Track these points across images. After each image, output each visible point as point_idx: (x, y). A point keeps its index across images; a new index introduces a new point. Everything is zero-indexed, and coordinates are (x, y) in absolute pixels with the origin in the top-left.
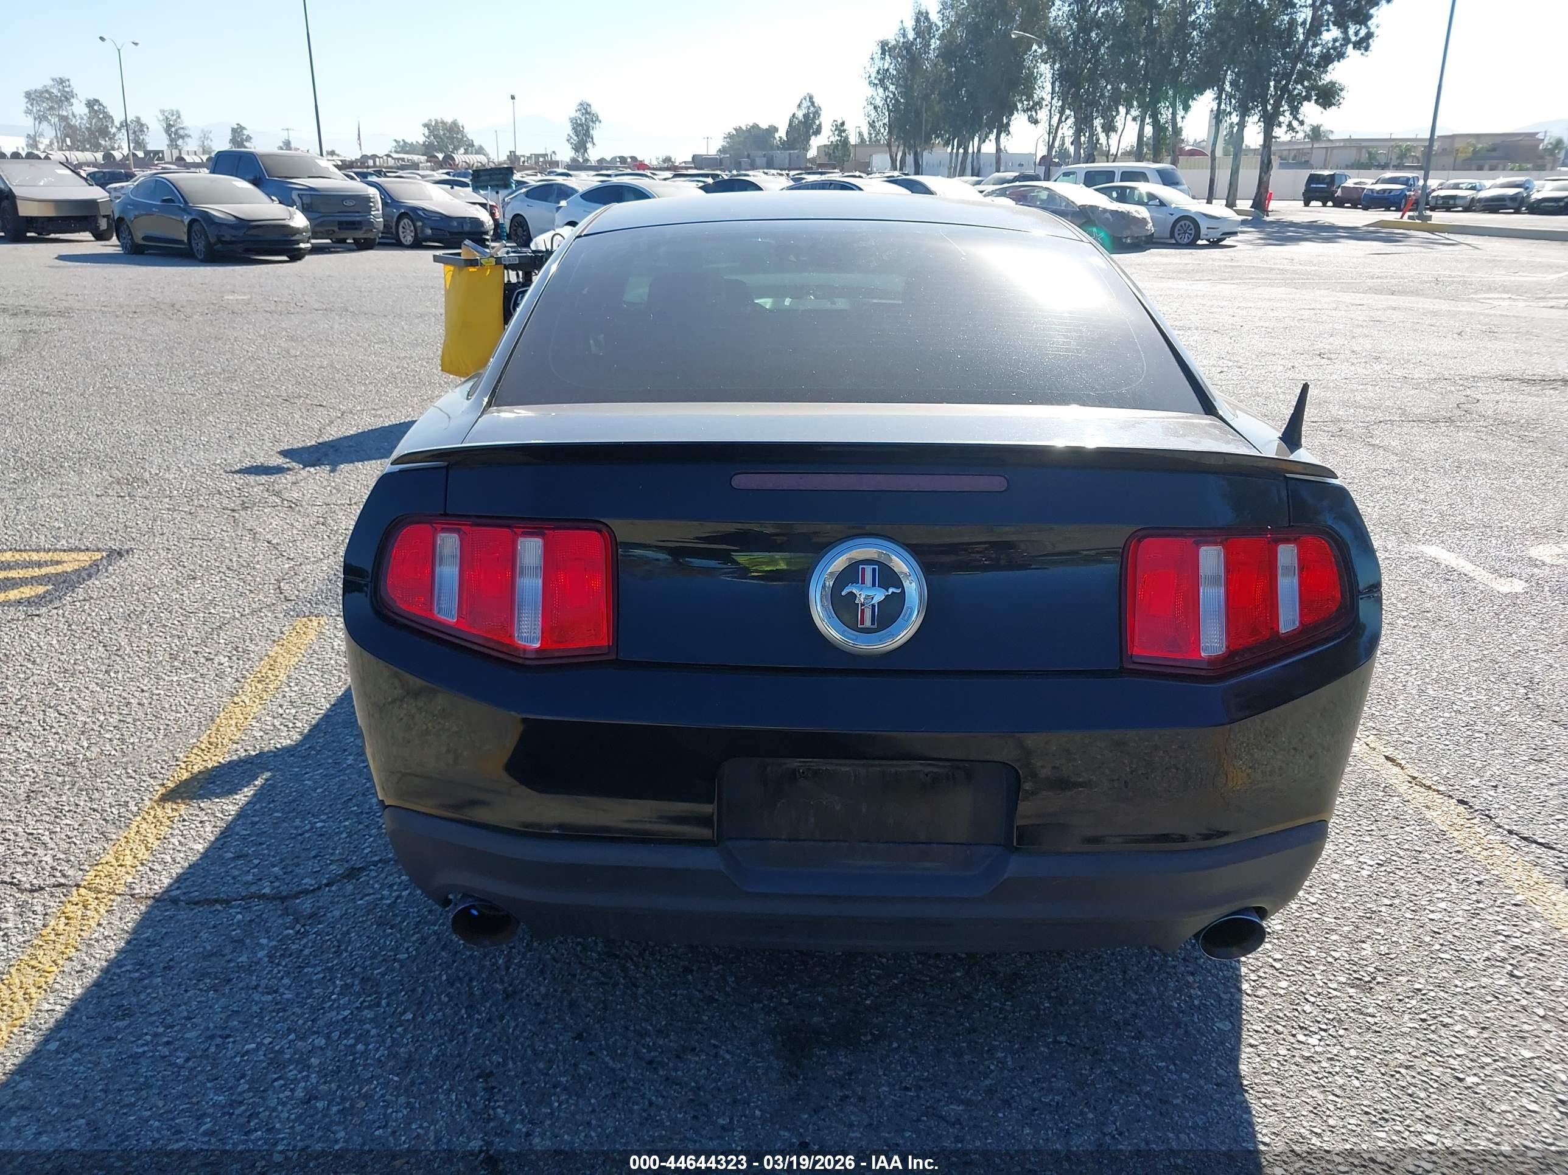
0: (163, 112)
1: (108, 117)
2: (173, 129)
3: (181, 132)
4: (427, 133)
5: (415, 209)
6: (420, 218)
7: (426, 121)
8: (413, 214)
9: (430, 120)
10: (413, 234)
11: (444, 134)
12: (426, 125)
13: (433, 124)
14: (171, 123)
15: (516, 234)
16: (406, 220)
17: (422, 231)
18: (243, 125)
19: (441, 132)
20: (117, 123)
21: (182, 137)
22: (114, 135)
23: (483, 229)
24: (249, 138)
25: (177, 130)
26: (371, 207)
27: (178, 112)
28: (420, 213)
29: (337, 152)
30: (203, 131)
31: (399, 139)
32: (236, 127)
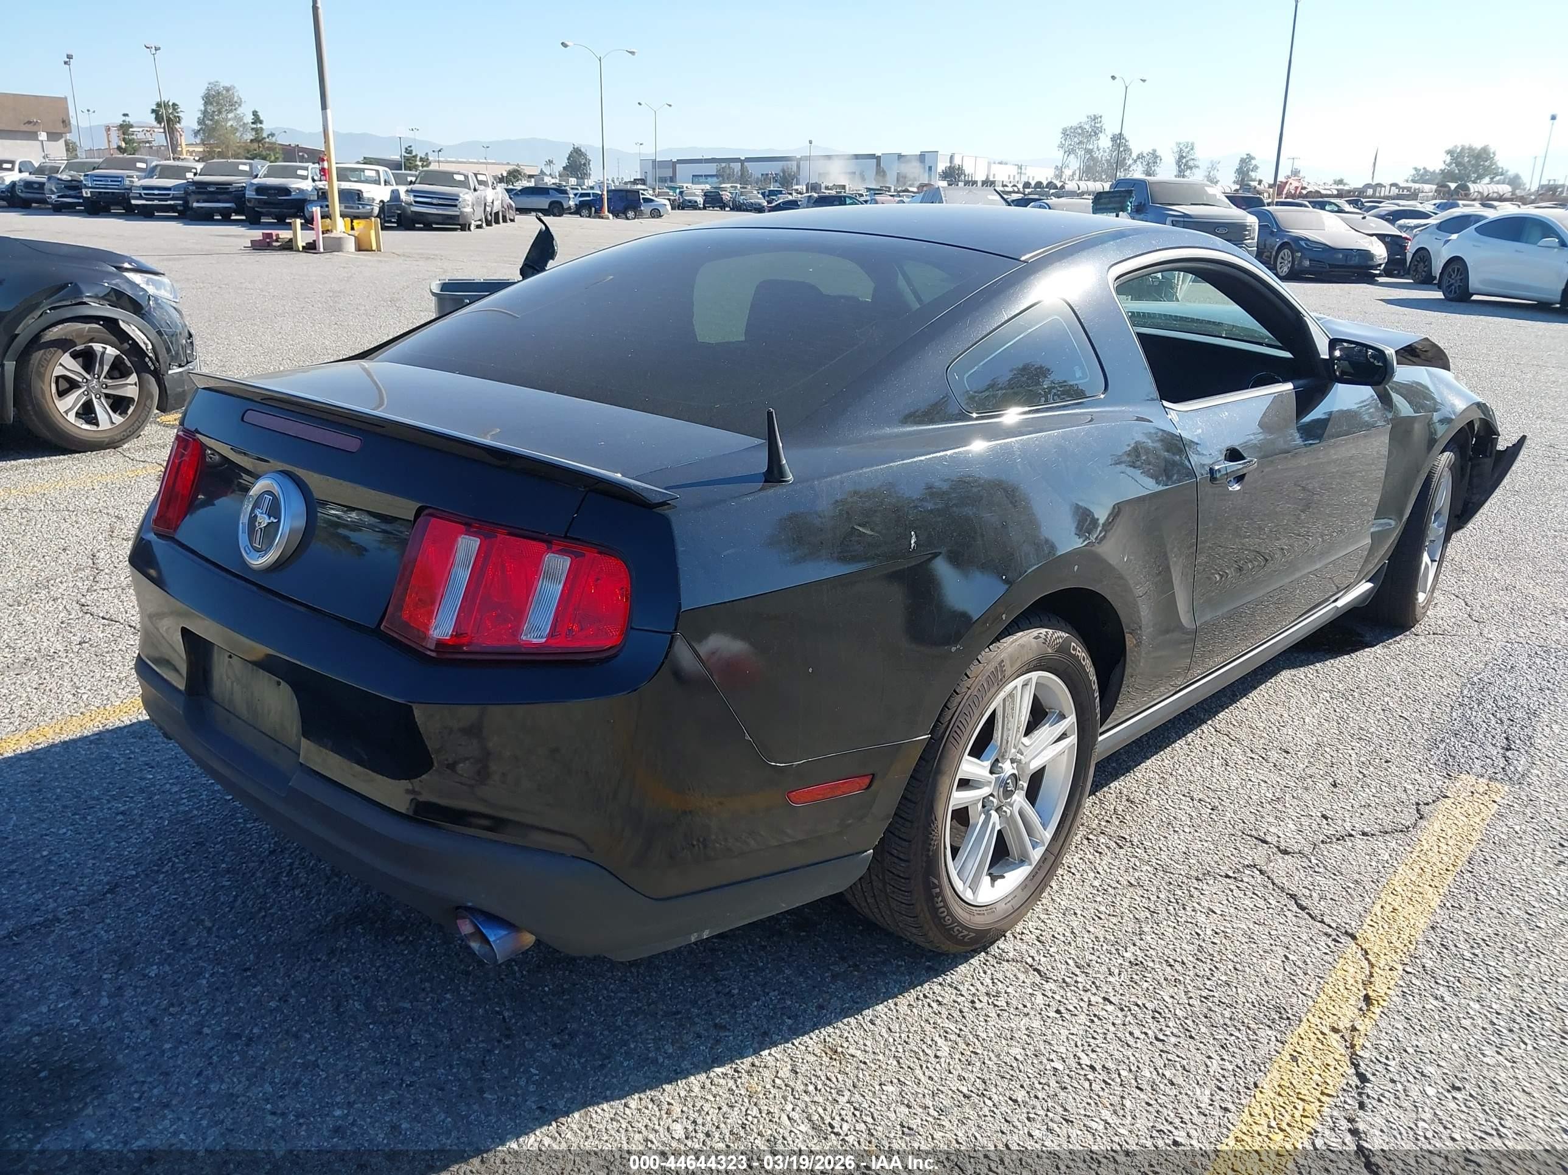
0: (1178, 144)
1: (1128, 150)
2: (1184, 161)
3: (1191, 163)
4: (1448, 159)
5: (1297, 239)
6: (1301, 249)
7: (1450, 147)
8: (1296, 244)
9: (1456, 146)
10: (1289, 265)
11: (1469, 161)
12: (1450, 152)
13: (1458, 150)
14: (1184, 154)
15: (1416, 270)
16: (1286, 251)
17: (1300, 263)
18: (1253, 154)
19: (1466, 159)
20: (1134, 156)
21: (1191, 168)
22: (1130, 166)
23: (1370, 263)
24: (1256, 168)
25: (1187, 161)
26: (1246, 235)
27: (1192, 144)
28: (1303, 243)
29: (1345, 181)
30: (1212, 162)
31: (1420, 167)
32: (1245, 157)
